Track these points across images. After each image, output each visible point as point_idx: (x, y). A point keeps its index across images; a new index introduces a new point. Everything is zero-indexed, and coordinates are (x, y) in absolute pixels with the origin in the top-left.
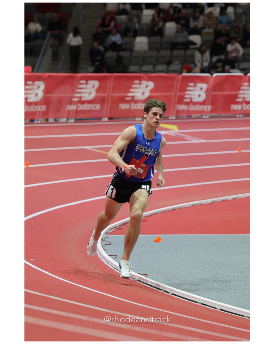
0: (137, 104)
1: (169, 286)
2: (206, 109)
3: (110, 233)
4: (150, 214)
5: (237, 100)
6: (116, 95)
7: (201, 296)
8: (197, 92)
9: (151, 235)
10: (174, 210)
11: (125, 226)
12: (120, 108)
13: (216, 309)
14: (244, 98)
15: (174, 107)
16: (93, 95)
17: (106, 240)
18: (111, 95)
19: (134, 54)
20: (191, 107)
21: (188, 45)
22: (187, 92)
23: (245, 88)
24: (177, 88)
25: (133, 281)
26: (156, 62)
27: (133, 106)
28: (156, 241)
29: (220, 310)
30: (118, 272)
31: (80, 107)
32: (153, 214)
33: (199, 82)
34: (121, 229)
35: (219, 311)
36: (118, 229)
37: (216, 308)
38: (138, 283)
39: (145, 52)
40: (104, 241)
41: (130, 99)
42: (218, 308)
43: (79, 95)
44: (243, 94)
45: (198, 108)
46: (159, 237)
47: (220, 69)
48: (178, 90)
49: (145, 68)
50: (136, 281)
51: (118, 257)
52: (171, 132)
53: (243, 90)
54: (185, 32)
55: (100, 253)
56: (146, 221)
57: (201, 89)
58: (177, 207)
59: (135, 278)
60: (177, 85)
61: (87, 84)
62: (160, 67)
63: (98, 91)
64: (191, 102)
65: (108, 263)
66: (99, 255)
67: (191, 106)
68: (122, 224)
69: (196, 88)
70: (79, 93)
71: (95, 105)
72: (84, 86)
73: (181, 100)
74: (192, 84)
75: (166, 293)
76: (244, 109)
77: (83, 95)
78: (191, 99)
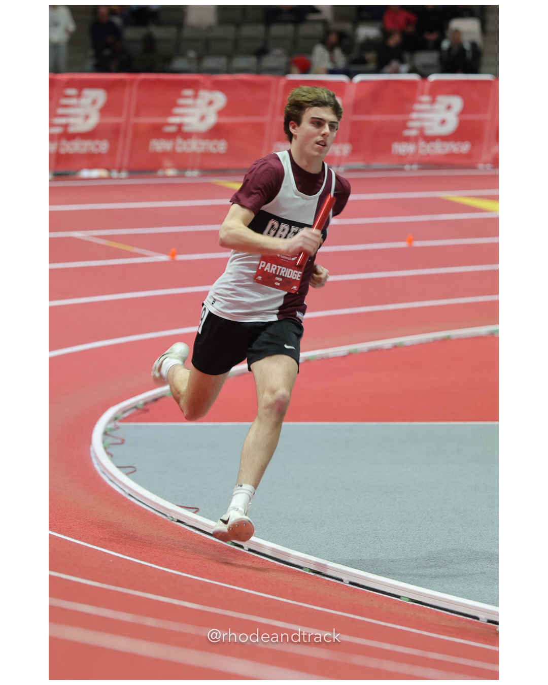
0: (189, 142)
2: (337, 153)
3: (123, 420)
5: (407, 133)
6: (143, 120)
11: (156, 404)
12: (151, 148)
14: (421, 129)
15: (269, 148)
16: (94, 120)
18: (133, 120)
19: (186, 33)
21: (302, 13)
23: (423, 107)
24: (275, 106)
25: (168, 521)
26: (233, 50)
27: (180, 146)
30: (134, 503)
34: (147, 411)
35: (347, 586)
36: (140, 411)
37: (342, 580)
38: (177, 525)
39: (210, 28)
40: (109, 435)
41: (173, 129)
42: (346, 579)
43: (62, 121)
44: (418, 120)
47: (372, 66)
48: (278, 111)
49: (210, 62)
50: (173, 522)
51: (137, 470)
53: (420, 111)
55: (99, 463)
59: (171, 516)
60: (277, 100)
61: (79, 96)
62: (242, 62)
63: (103, 111)
65: (113, 482)
66: (97, 467)
68: (150, 399)
70: (63, 116)
71: (97, 142)
72: (73, 101)
75: (236, 548)
76: (422, 152)
77: (72, 120)
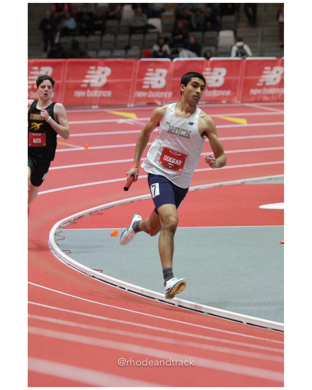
0: (93, 92)
1: (126, 282)
2: (166, 96)
3: (64, 228)
4: (107, 207)
6: (71, 81)
7: (159, 292)
8: (157, 79)
9: (107, 229)
10: (132, 202)
11: (80, 220)
12: (75, 95)
13: (175, 306)
15: (133, 94)
17: (60, 234)
18: (66, 81)
20: (150, 94)
21: (146, 29)
22: (146, 79)
23: (207, 73)
24: (135, 74)
25: (87, 277)
26: (114, 47)
27: (89, 94)
28: (112, 235)
29: (179, 306)
30: (71, 268)
31: (32, 95)
32: (110, 206)
33: (159, 68)
34: (75, 223)
35: (177, 308)
36: (72, 223)
38: (92, 279)
40: (57, 235)
41: (85, 86)
43: (32, 82)
45: (158, 94)
46: (116, 230)
48: (136, 76)
49: (102, 53)
50: (90, 277)
51: (72, 252)
52: (130, 120)
53: (206, 75)
54: (144, 16)
55: (53, 249)
56: (102, 214)
57: (161, 75)
58: (136, 199)
59: (89, 274)
60: (136, 70)
61: (39, 70)
62: (118, 53)
64: (150, 89)
65: (60, 258)
66: (52, 251)
67: (150, 92)
68: (77, 217)
69: (156, 74)
72: (37, 73)
73: (140, 87)
74: (151, 70)
75: (121, 289)
76: (207, 95)
78: (150, 85)
